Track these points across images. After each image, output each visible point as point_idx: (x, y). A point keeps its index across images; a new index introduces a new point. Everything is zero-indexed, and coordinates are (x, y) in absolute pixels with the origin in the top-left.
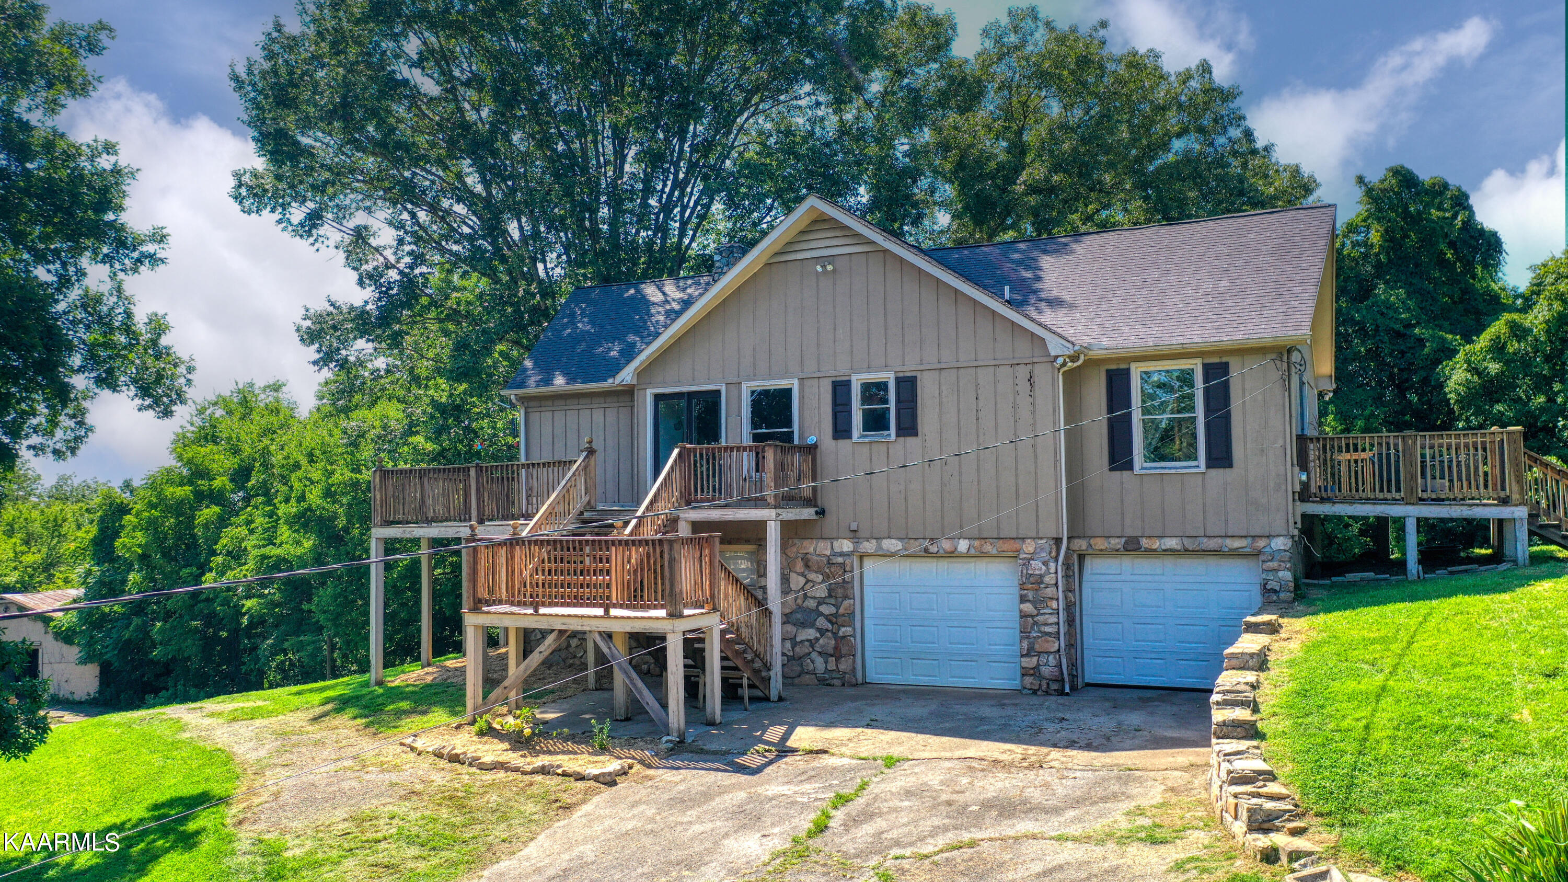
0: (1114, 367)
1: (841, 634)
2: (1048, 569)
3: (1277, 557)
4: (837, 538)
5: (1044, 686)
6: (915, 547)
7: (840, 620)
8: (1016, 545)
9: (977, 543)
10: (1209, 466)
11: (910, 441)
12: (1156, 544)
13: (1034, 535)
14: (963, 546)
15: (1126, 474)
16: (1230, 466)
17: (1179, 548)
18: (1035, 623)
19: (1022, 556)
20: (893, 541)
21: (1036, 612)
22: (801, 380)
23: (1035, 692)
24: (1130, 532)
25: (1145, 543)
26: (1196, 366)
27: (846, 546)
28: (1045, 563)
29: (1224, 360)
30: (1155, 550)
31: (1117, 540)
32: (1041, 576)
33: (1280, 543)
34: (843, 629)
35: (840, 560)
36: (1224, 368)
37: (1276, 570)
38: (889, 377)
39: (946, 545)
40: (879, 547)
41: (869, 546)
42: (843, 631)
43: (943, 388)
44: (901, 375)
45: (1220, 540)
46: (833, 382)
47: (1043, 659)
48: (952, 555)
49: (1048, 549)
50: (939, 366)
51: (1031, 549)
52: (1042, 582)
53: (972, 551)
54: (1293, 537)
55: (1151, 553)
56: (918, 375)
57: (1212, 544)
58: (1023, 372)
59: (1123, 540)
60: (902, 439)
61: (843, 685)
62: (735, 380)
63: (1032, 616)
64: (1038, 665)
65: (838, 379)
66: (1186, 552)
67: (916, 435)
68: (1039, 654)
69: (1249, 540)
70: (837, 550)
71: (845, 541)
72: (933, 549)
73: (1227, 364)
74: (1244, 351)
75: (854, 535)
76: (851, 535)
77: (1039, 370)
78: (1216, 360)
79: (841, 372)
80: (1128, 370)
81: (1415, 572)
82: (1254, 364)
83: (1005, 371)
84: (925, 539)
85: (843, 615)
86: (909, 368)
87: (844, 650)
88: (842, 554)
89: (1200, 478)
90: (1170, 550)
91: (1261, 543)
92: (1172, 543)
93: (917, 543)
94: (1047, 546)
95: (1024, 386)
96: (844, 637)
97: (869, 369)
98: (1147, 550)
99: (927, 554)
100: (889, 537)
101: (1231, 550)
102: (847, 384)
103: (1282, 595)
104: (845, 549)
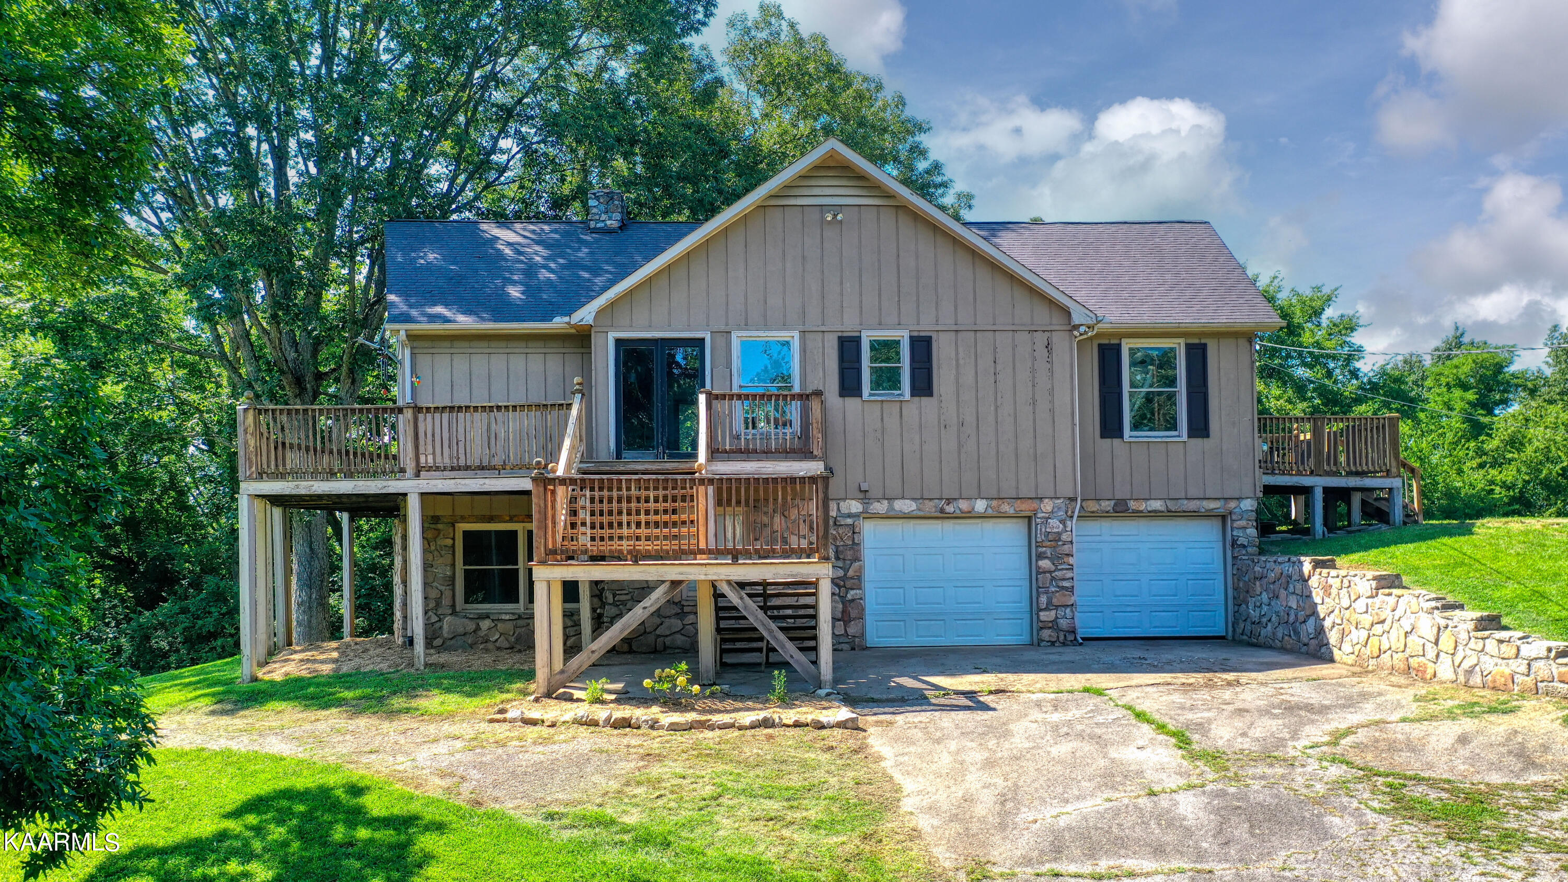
0: (1106, 342)
1: (849, 597)
2: (1065, 526)
3: (1245, 516)
4: (844, 499)
5: (1062, 638)
6: (929, 508)
7: (849, 584)
8: (1035, 505)
9: (994, 503)
10: (1189, 436)
11: (925, 400)
12: (1142, 506)
13: (1052, 495)
14: (980, 506)
15: (1116, 442)
16: (1208, 436)
17: (1163, 508)
18: (1053, 578)
19: (1040, 515)
20: (907, 502)
21: (1053, 568)
22: (803, 333)
23: (1053, 644)
24: (1119, 496)
25: (1133, 505)
26: (1179, 346)
27: (855, 506)
28: (1063, 522)
29: (1203, 341)
30: (1141, 512)
31: (1107, 503)
32: (1059, 534)
33: (1248, 505)
34: (852, 592)
35: (849, 521)
36: (1203, 348)
37: (1245, 528)
38: (903, 336)
39: (964, 505)
40: (891, 508)
41: (880, 507)
42: (851, 594)
43: (961, 350)
44: (915, 334)
45: (1198, 502)
46: (839, 338)
47: (1061, 612)
48: (970, 515)
49: (1064, 508)
50: (955, 328)
51: (1049, 509)
52: (1059, 540)
53: (990, 511)
54: (1258, 499)
55: (1138, 515)
56: (934, 336)
57: (1192, 505)
58: (1041, 339)
59: (1112, 503)
60: (916, 399)
61: (853, 649)
62: (723, 328)
63: (1050, 572)
64: (1057, 618)
65: (845, 334)
66: (1170, 514)
67: (930, 394)
68: (1057, 607)
69: (1222, 502)
70: (844, 510)
71: (854, 502)
72: (950, 509)
73: (1205, 345)
74: (1222, 335)
75: (864, 495)
76: (861, 496)
77: (1056, 338)
78: (1196, 341)
79: (849, 326)
80: (1119, 345)
81: (1321, 532)
82: (1227, 346)
83: (1023, 337)
84: (941, 499)
85: (852, 578)
86: (925, 327)
87: (854, 613)
88: (850, 516)
89: (1182, 445)
90: (1155, 511)
91: (1232, 504)
92: (1157, 505)
93: (931, 503)
94: (1063, 506)
95: (1041, 352)
96: (853, 600)
97: (881, 325)
98: (1135, 511)
99: (943, 516)
100: (903, 498)
101: (1207, 511)
102: (857, 341)
103: (1249, 549)
104: (854, 510)
